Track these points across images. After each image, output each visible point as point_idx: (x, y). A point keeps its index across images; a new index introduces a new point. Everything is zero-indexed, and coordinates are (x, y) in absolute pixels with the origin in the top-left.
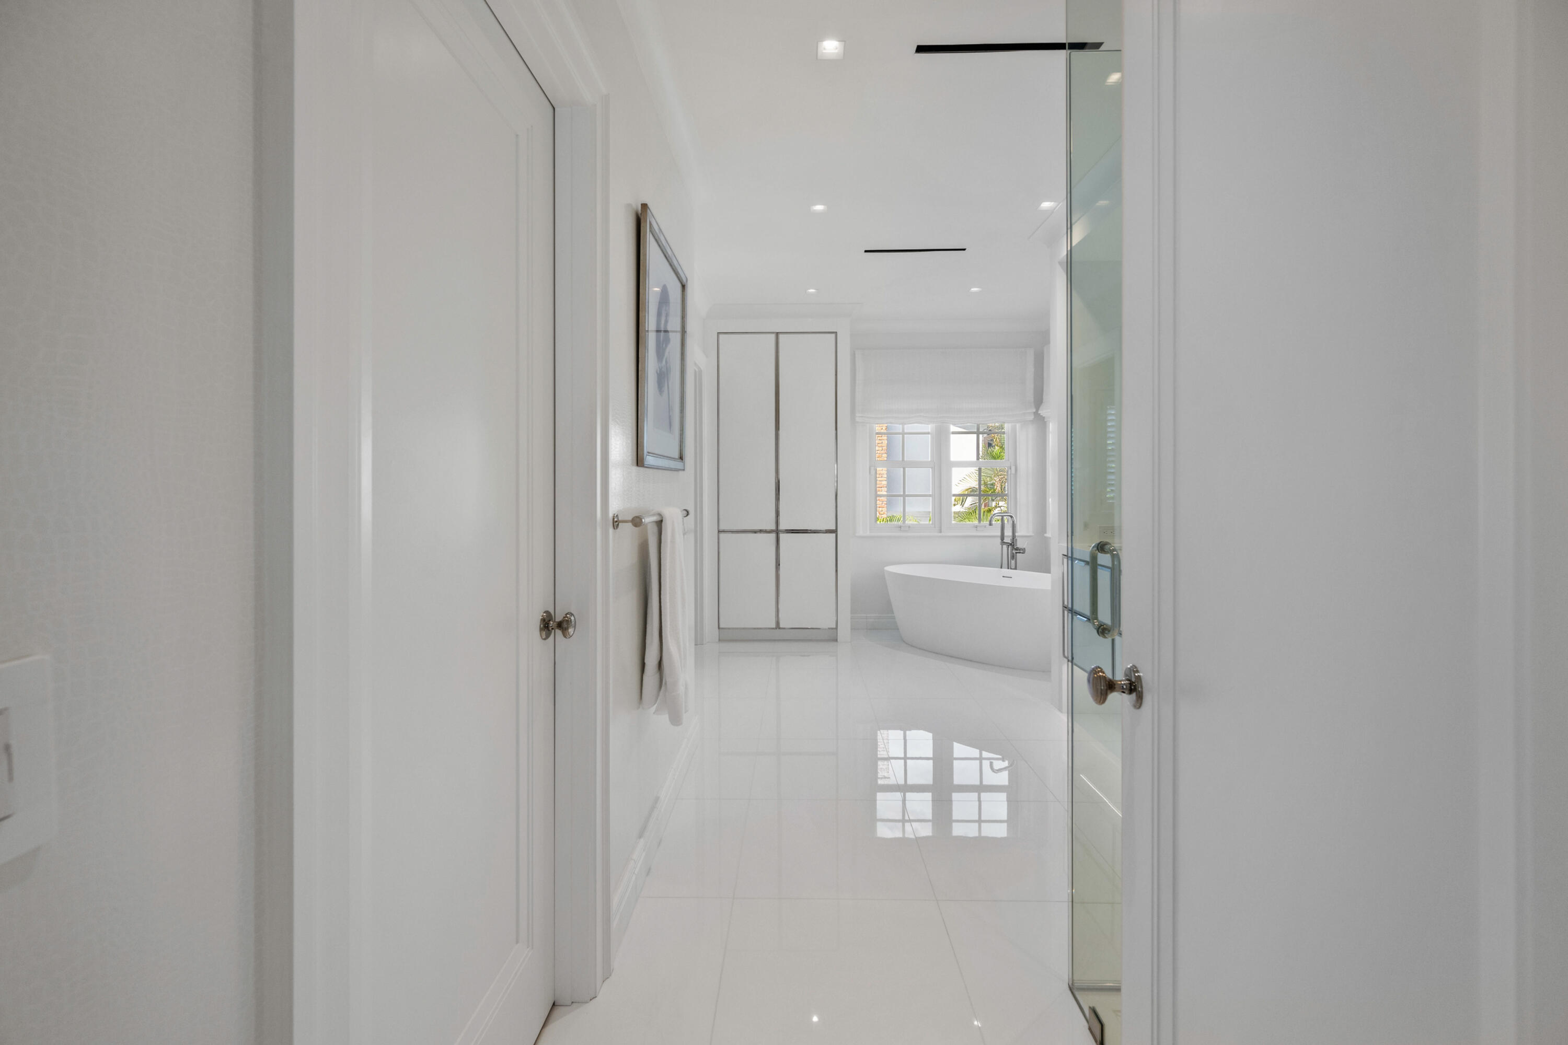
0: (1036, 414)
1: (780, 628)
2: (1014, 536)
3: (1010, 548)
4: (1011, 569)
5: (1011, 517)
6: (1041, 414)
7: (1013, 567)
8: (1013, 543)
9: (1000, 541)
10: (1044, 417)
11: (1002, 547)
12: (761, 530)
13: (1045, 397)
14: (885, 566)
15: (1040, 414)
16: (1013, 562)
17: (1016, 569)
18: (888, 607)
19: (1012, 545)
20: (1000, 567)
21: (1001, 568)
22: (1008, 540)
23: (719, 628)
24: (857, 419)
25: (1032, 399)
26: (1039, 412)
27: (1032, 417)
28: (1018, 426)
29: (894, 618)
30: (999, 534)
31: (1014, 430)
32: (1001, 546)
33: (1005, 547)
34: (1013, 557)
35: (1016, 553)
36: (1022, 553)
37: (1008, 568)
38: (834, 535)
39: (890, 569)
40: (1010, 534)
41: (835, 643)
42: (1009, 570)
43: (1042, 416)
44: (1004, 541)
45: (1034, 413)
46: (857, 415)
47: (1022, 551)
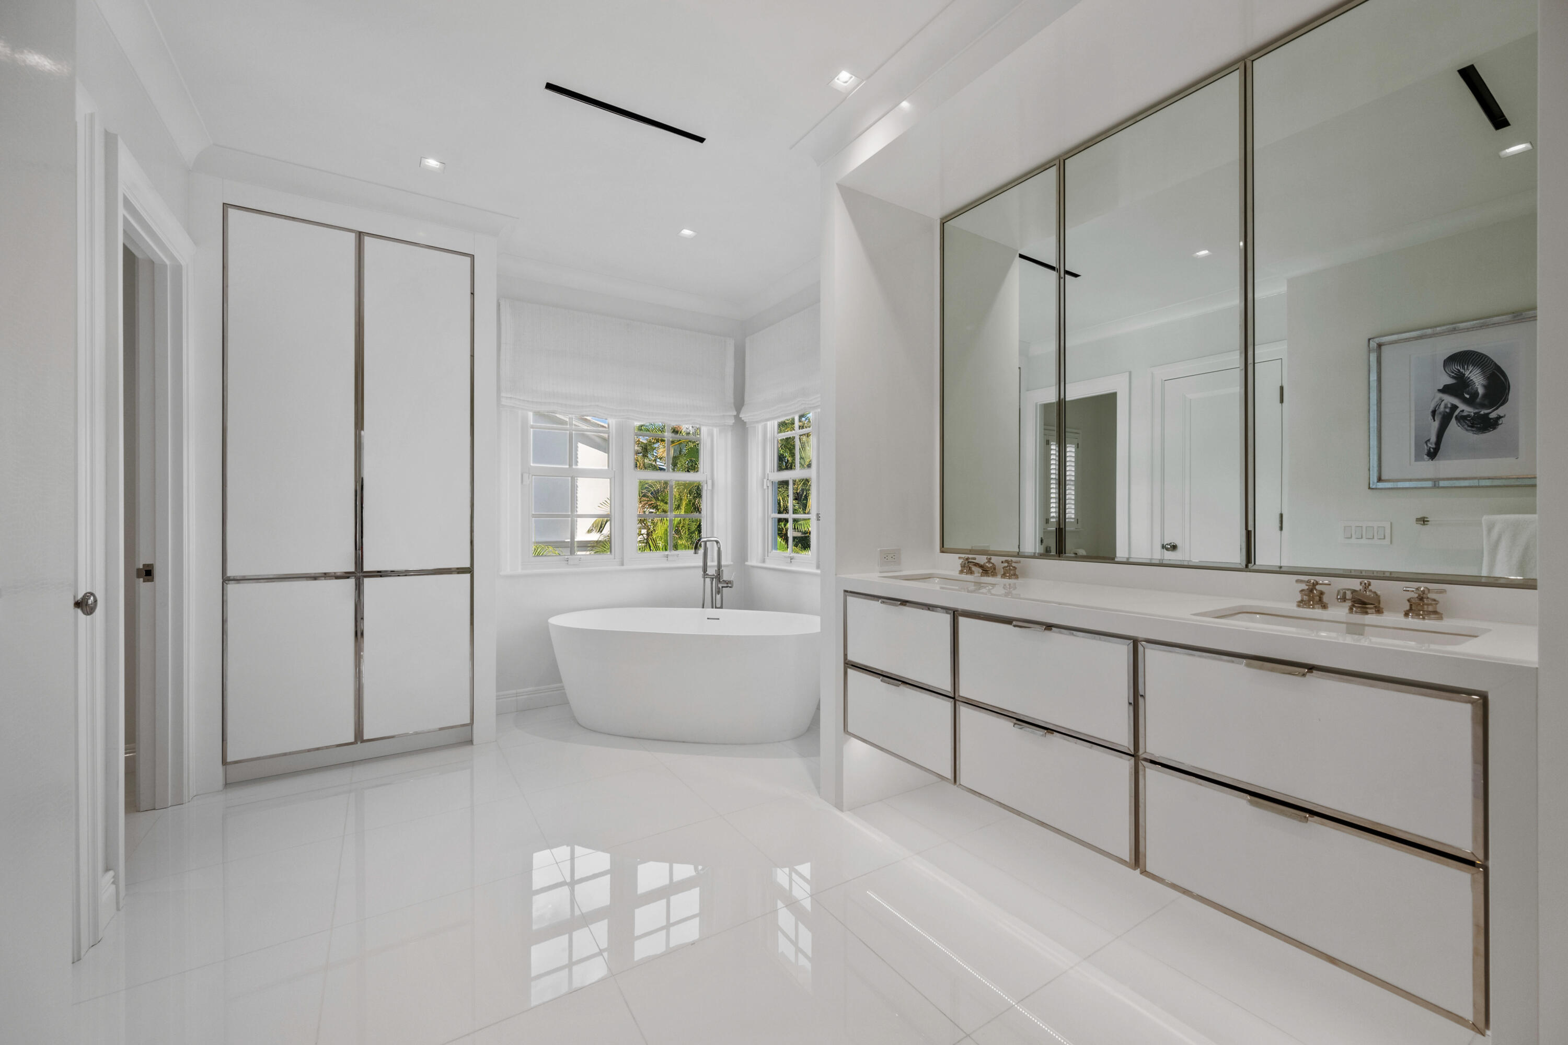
0: (737, 417)
1: (363, 741)
2: (719, 566)
3: (714, 582)
4: (716, 608)
5: (717, 542)
6: (743, 419)
7: (718, 605)
8: (719, 575)
9: (702, 573)
10: (745, 422)
11: (704, 581)
12: (325, 574)
13: (746, 399)
14: (549, 618)
15: (741, 418)
16: (719, 597)
17: (721, 607)
18: (553, 674)
19: (718, 576)
20: (701, 605)
21: (703, 607)
22: (711, 571)
23: (224, 762)
24: (504, 402)
25: (732, 400)
26: (740, 416)
27: (731, 421)
28: (716, 431)
29: (562, 688)
30: (701, 564)
31: (711, 435)
32: (703, 579)
33: (708, 580)
34: (718, 592)
35: (723, 587)
36: (730, 587)
37: (713, 608)
38: (468, 576)
39: (554, 621)
40: (716, 563)
41: (466, 750)
42: (714, 609)
43: (743, 421)
44: (707, 573)
45: (735, 416)
46: (503, 394)
47: (729, 584)
